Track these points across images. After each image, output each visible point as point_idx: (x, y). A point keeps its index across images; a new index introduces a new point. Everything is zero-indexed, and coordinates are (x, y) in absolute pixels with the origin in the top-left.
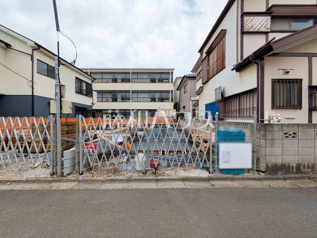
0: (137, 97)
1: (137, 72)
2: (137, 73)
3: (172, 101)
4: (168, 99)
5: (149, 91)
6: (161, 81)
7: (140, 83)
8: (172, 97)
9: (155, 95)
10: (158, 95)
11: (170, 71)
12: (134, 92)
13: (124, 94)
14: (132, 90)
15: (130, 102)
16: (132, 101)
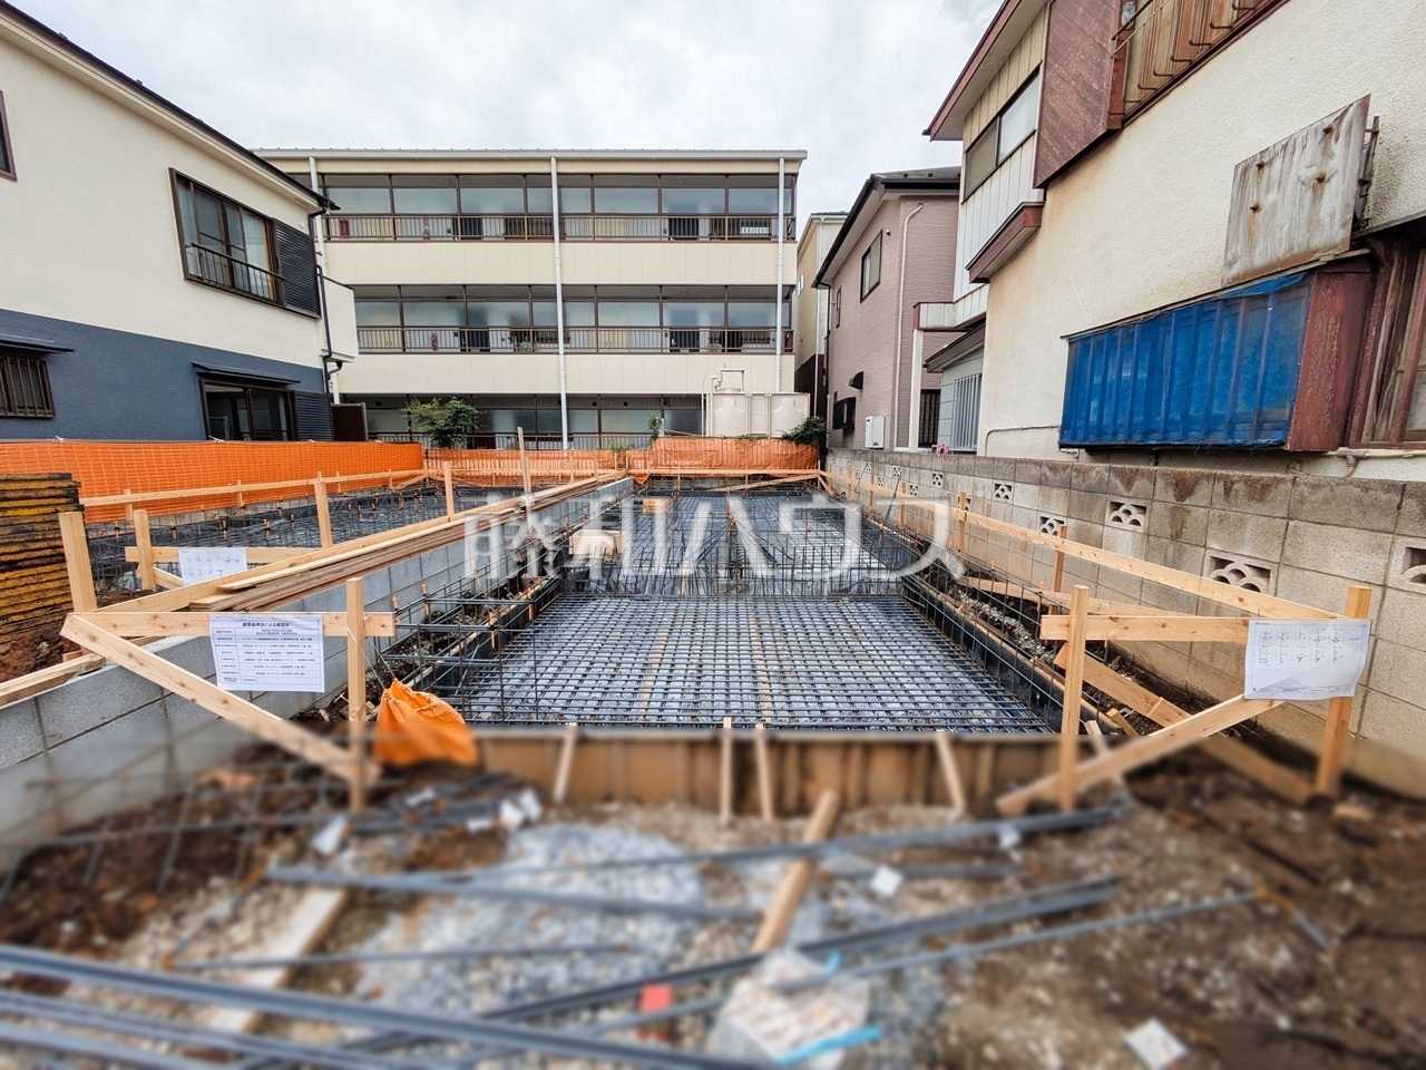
0: (597, 326)
1: (592, 175)
2: (592, 181)
3: (787, 349)
4: (767, 340)
5: (657, 293)
6: (727, 228)
7: (608, 239)
8: (790, 327)
9: (693, 314)
10: (713, 315)
11: (782, 169)
12: (574, 294)
13: (521, 308)
14: (562, 285)
15: (558, 353)
16: (568, 351)
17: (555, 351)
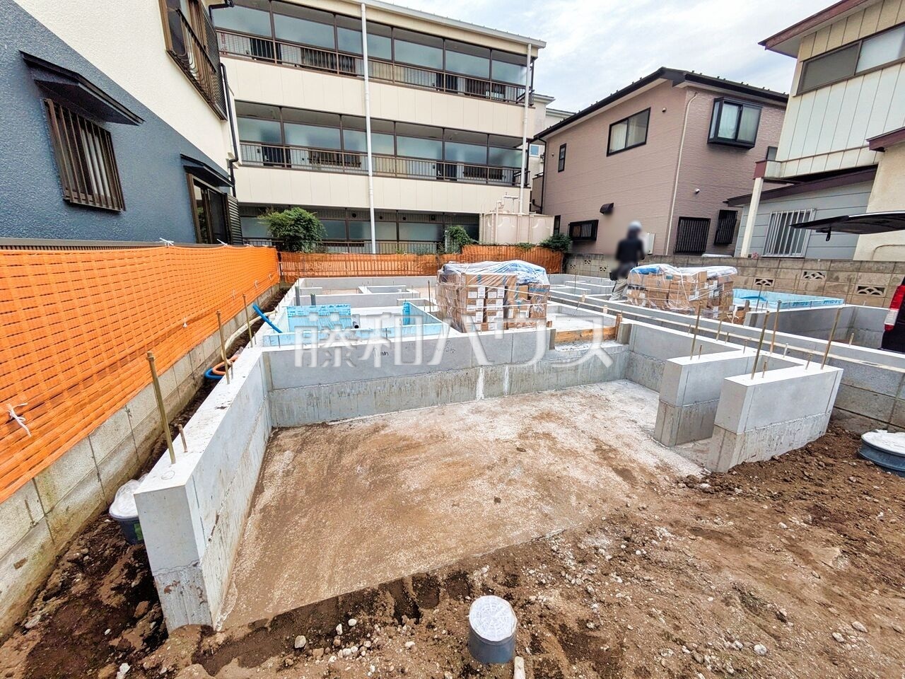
0: (396, 155)
1: (392, 27)
2: (392, 32)
3: (525, 184)
5: (440, 133)
7: (405, 85)
8: (527, 169)
11: (530, 54)
12: (380, 126)
13: (333, 133)
14: (371, 118)
15: (368, 175)
16: (375, 174)
17: (367, 173)
